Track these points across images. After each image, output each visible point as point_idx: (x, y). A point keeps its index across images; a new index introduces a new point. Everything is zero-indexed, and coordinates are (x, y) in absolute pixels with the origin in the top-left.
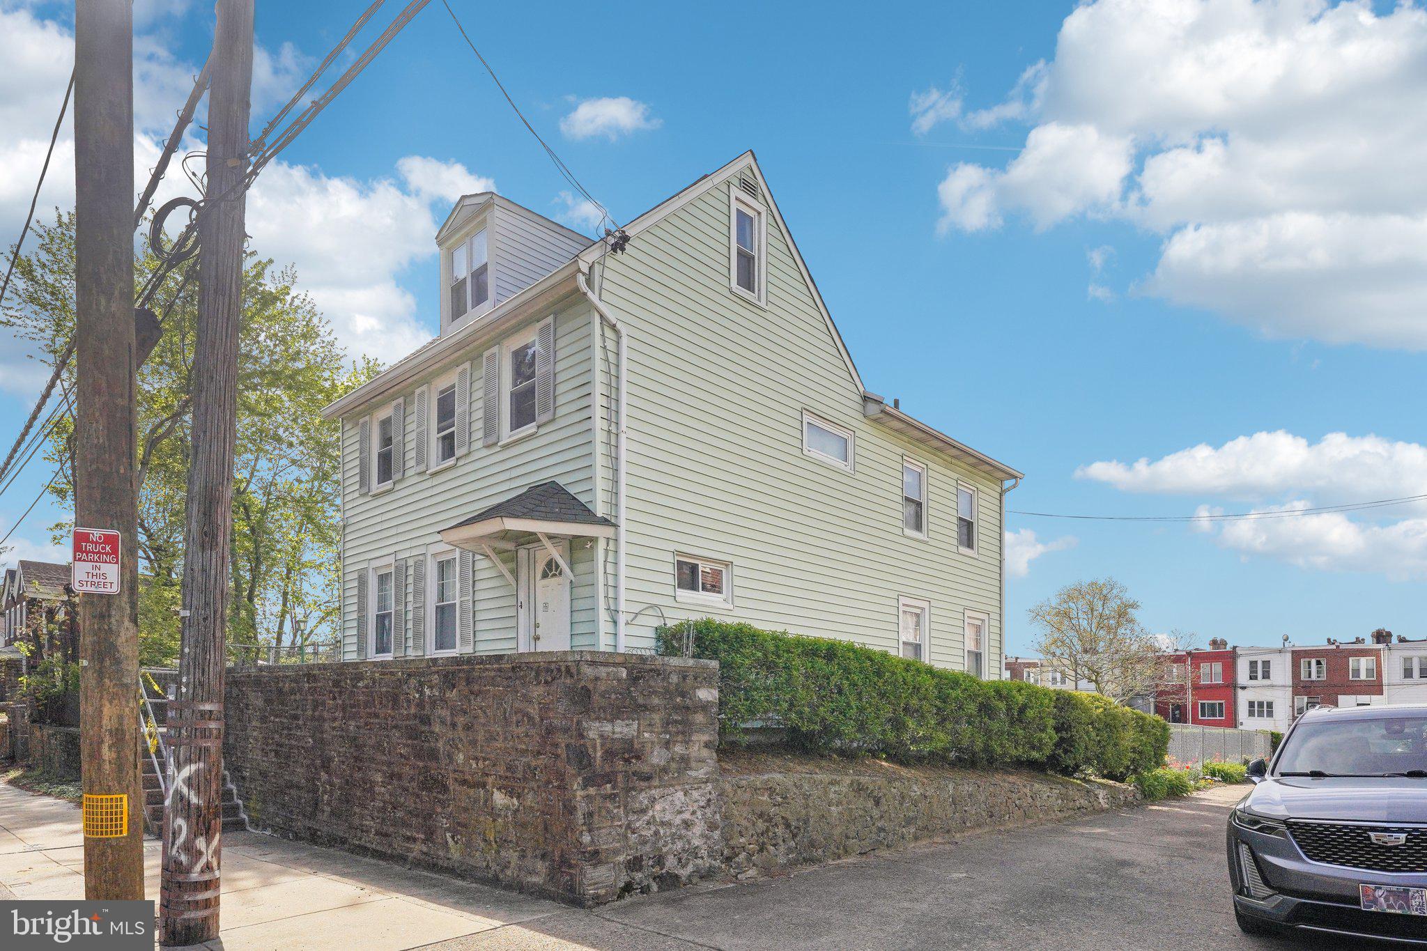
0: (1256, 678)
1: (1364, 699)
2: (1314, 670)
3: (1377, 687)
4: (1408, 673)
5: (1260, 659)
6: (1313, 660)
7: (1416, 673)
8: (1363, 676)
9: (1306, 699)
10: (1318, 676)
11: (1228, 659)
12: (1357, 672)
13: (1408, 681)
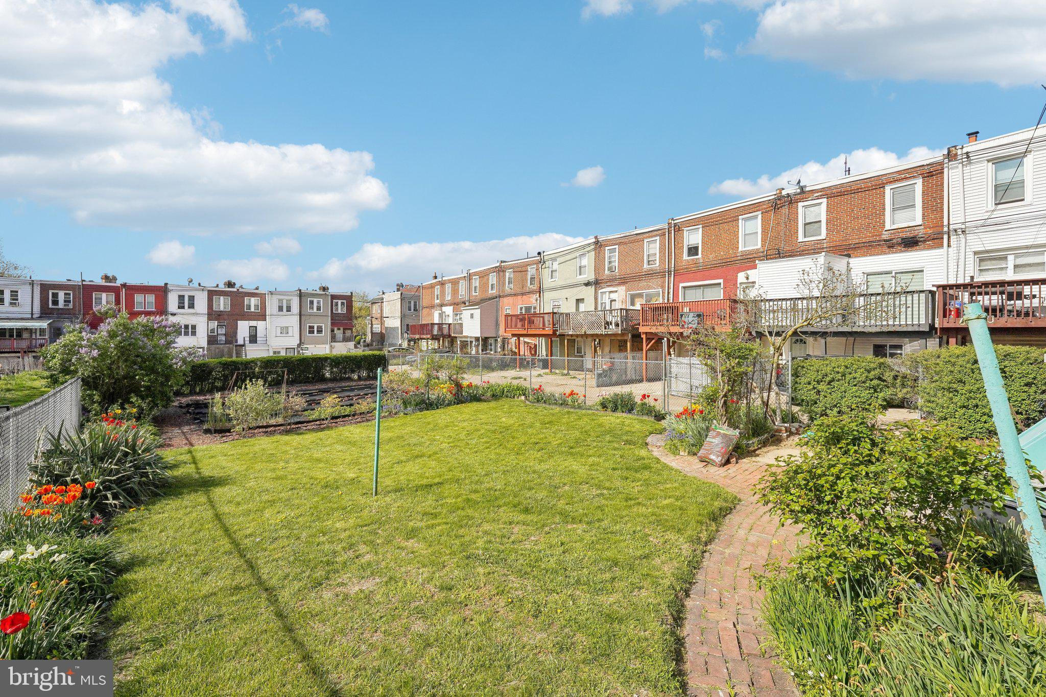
0: (183, 307)
1: (253, 323)
2: (222, 304)
3: (262, 316)
4: (281, 309)
5: (187, 295)
6: (222, 298)
7: (285, 309)
8: (253, 309)
9: (216, 324)
10: (225, 308)
11: (161, 292)
12: (249, 307)
13: (281, 313)
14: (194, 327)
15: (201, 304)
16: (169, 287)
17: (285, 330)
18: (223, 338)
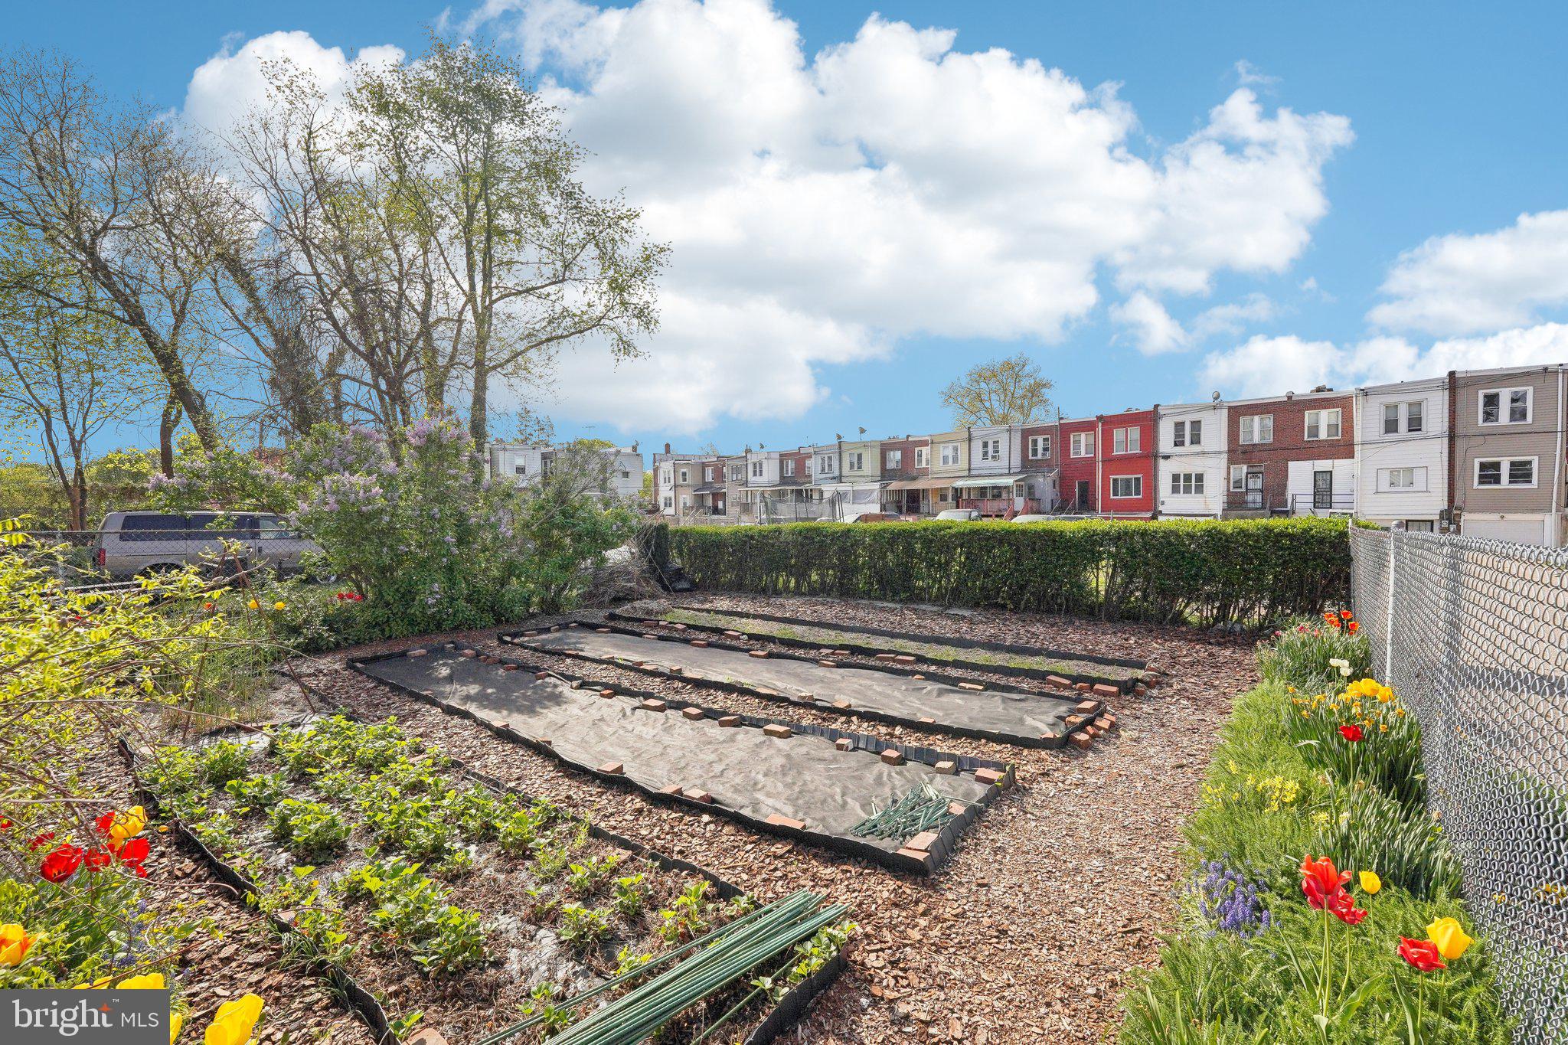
0: (1182, 444)
1: (1323, 465)
2: (1257, 430)
3: (1344, 448)
4: (1391, 426)
5: (1187, 419)
6: (1256, 418)
7: (1403, 425)
8: (1323, 435)
9: (1245, 468)
10: (1263, 438)
11: (1147, 421)
12: (1314, 430)
13: (1392, 436)
14: (1200, 478)
15: (1215, 433)
16: (1161, 411)
17: (1402, 478)
18: (1259, 498)
